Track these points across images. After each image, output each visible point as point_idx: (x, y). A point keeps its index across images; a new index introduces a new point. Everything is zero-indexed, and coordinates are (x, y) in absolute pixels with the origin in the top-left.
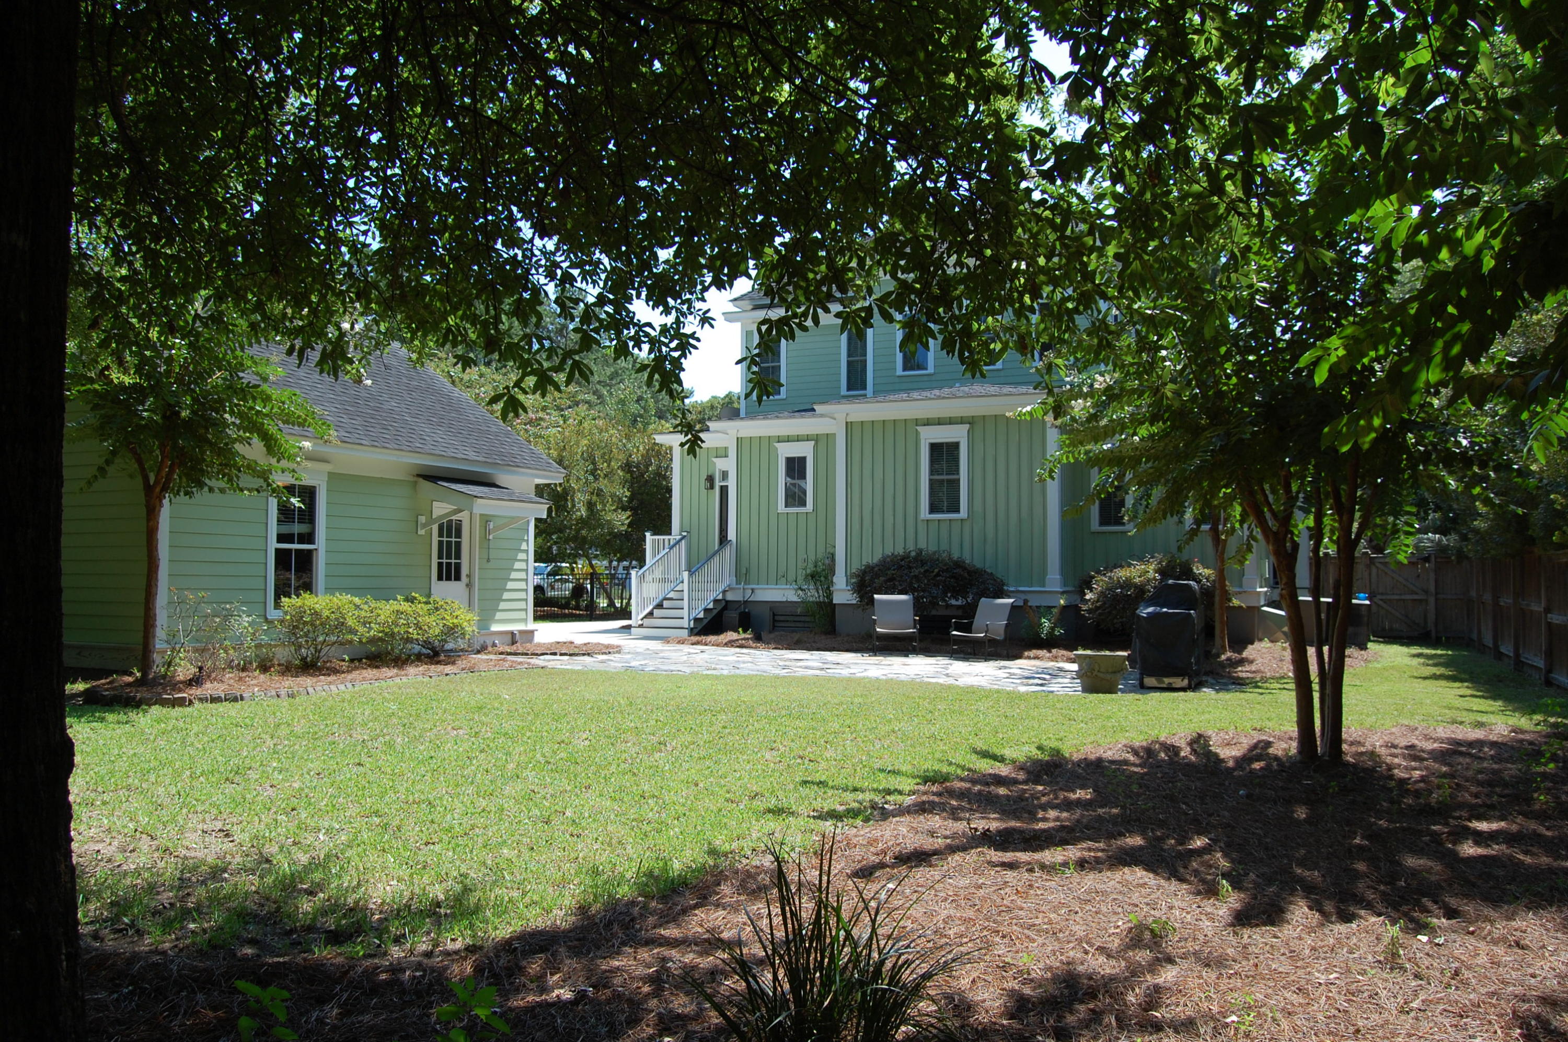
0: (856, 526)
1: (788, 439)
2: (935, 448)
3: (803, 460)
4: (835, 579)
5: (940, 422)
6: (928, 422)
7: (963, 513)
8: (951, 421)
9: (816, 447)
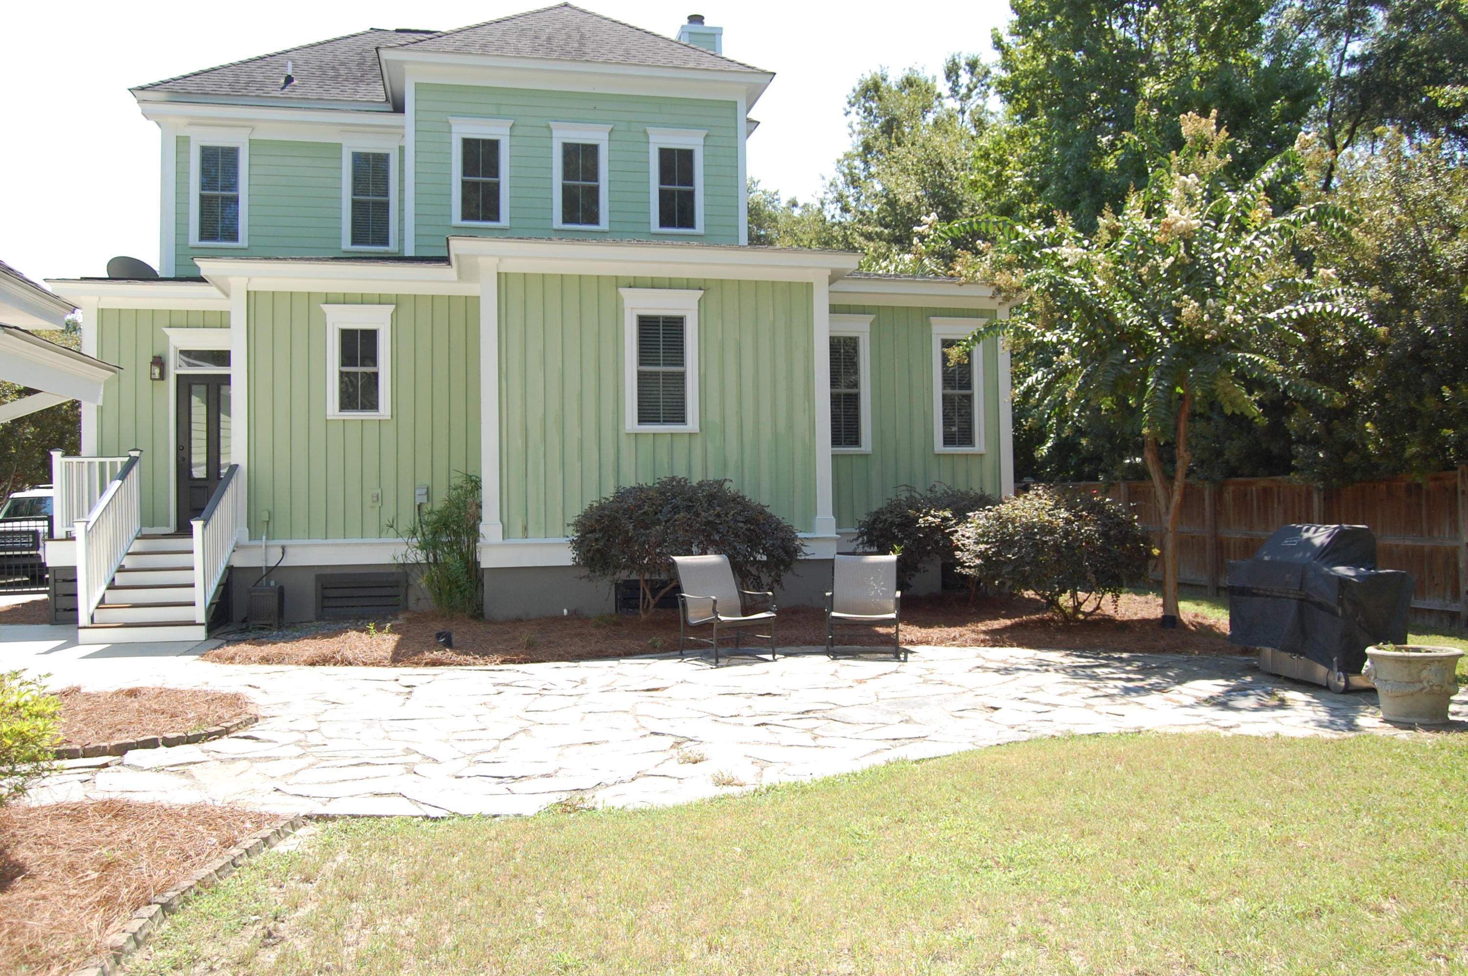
0: (517, 442)
1: (345, 300)
2: (647, 324)
3: (370, 336)
4: (483, 528)
5: (654, 284)
6: (634, 283)
7: (692, 422)
8: (671, 284)
9: (395, 316)
